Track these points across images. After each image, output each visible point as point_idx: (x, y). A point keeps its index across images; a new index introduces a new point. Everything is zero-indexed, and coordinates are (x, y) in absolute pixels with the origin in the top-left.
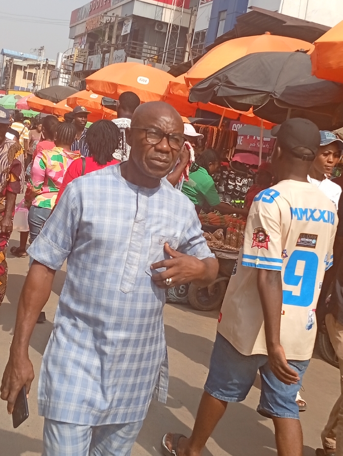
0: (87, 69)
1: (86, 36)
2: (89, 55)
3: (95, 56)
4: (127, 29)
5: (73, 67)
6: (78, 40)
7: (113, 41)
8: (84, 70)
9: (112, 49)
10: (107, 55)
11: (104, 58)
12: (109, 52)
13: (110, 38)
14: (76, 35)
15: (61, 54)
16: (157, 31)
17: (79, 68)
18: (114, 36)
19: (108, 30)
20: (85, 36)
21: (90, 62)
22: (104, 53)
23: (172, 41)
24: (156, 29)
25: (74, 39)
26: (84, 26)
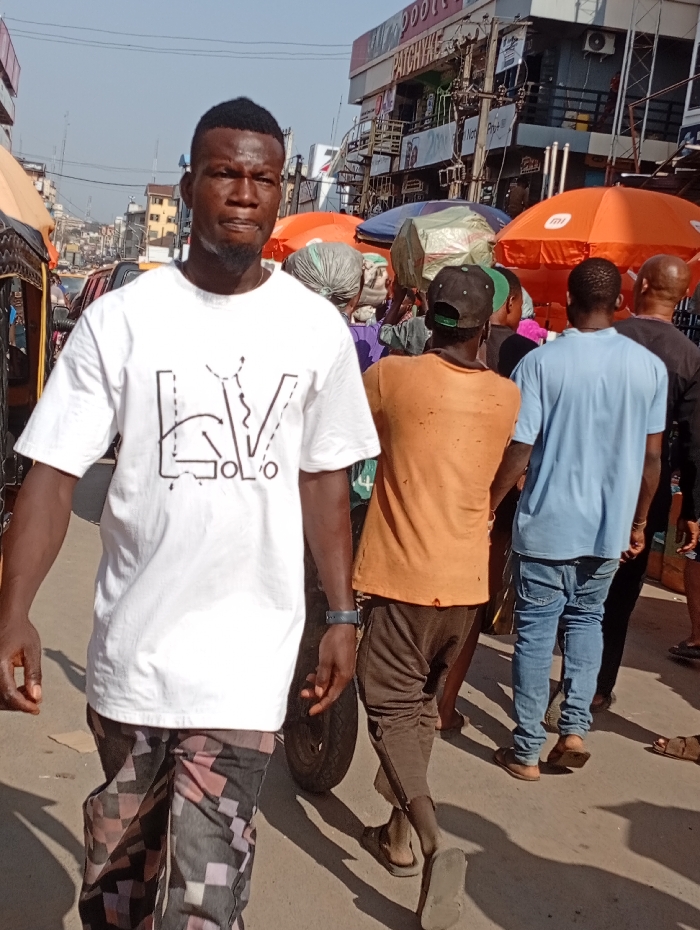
0: (402, 168)
1: (394, 91)
2: (406, 133)
3: (422, 135)
5: (368, 166)
6: (372, 104)
7: (488, 87)
8: (395, 169)
9: (484, 105)
10: (470, 123)
11: (461, 126)
12: (476, 113)
14: (367, 92)
15: (321, 150)
17: (380, 167)
19: (468, 60)
20: (391, 90)
21: (410, 149)
22: (461, 117)
23: (637, 70)
25: (360, 103)
26: (390, 66)
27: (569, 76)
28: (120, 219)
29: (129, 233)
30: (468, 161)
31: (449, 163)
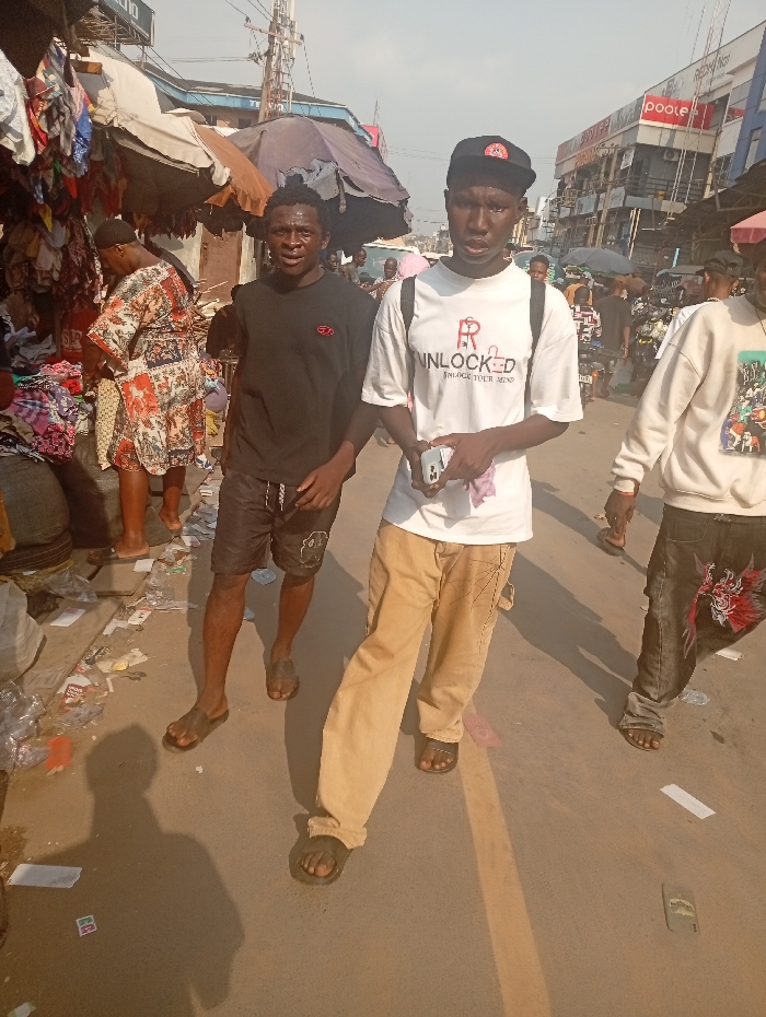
0: (574, 215)
1: (576, 173)
2: (578, 196)
3: (586, 198)
4: (628, 161)
5: (559, 213)
7: (611, 178)
8: (571, 215)
9: (609, 187)
10: (602, 195)
11: (598, 197)
12: (605, 191)
13: (607, 174)
14: (563, 173)
15: (543, 199)
16: (666, 161)
17: (565, 212)
18: (612, 172)
19: (604, 164)
20: (574, 173)
22: (599, 192)
23: (686, 170)
24: (665, 158)
25: (559, 179)
26: (573, 162)
27: (654, 173)
28: (435, 234)
29: (440, 242)
30: (600, 214)
31: (590, 215)
